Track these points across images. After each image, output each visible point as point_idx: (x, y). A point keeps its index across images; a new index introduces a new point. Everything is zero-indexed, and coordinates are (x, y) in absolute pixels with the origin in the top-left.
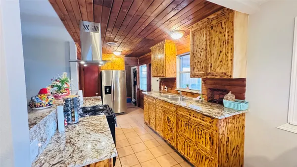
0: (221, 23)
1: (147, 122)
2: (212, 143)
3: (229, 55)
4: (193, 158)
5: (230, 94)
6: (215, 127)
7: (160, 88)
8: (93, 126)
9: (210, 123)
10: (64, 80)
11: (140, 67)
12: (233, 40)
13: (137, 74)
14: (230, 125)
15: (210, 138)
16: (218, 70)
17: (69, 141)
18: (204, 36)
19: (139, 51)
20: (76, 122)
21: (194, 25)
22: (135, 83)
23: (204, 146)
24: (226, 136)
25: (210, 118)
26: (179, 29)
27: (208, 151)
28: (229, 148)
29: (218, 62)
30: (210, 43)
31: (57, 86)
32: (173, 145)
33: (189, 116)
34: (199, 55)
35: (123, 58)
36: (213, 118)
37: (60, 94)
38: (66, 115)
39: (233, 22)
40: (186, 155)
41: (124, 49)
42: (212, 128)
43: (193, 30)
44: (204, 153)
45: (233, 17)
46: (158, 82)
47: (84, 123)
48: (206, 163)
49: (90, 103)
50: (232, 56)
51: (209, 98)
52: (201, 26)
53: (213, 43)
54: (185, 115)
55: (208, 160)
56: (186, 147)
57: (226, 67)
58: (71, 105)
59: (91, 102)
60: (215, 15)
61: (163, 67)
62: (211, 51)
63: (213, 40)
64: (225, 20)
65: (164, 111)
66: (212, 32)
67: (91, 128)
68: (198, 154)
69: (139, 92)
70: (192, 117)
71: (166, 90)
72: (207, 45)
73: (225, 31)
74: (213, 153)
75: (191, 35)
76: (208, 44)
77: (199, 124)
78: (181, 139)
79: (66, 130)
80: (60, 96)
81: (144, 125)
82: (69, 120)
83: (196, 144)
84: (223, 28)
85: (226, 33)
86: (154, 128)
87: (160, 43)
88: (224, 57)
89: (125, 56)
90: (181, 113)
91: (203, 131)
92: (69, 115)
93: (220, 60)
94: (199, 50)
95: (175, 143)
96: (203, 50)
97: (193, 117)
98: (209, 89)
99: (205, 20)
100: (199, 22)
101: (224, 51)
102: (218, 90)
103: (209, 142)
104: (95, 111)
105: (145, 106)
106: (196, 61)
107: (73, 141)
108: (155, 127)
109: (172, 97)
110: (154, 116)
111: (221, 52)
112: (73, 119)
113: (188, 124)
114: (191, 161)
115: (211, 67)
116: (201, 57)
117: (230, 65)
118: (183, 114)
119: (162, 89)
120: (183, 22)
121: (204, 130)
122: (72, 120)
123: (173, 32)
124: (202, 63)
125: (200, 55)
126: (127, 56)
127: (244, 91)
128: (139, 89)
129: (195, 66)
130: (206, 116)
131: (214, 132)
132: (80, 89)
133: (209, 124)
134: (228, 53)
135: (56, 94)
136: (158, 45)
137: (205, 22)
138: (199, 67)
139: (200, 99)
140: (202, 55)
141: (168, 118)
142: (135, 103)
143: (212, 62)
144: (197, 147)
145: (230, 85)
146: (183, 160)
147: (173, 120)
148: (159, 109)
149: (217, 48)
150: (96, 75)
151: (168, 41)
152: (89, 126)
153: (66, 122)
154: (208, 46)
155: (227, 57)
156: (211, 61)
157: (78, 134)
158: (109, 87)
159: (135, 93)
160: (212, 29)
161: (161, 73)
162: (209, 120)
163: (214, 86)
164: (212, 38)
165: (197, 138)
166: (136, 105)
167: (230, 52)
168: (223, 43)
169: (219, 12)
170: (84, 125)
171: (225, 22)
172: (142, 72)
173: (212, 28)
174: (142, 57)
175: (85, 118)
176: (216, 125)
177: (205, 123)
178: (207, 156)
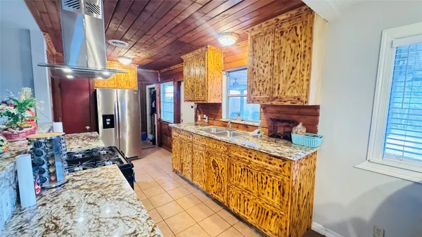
0: (296, 28)
1: (178, 169)
2: (283, 194)
3: (305, 73)
4: (253, 216)
5: (300, 126)
6: (287, 172)
7: (196, 118)
8: (98, 188)
9: (280, 166)
10: (25, 103)
11: (162, 85)
12: (310, 53)
13: (157, 98)
14: (303, 167)
15: (279, 187)
16: (288, 93)
17: (51, 226)
18: (269, 44)
19: (164, 60)
20: (59, 184)
21: (256, 27)
22: (154, 111)
23: (269, 198)
24: (299, 182)
25: (281, 160)
26: (231, 30)
27: (275, 205)
28: (301, 197)
29: (289, 82)
30: (278, 55)
31: (9, 114)
32: (221, 199)
33: (249, 158)
34: (261, 71)
35: (135, 70)
36: (284, 160)
37: (16, 131)
38: (37, 171)
39: (312, 28)
40: (241, 213)
41: (138, 55)
42: (283, 173)
43: (253, 34)
44: (269, 208)
45: (312, 21)
46: (193, 110)
47: (78, 183)
48: (273, 220)
49: (78, 144)
50: (309, 75)
51: (270, 132)
52: (265, 29)
53: (283, 55)
54: (242, 156)
55: (275, 217)
56: (242, 202)
57: (299, 90)
58: (47, 151)
59: (80, 142)
60: (287, 15)
61: (203, 86)
62: (279, 67)
63: (283, 51)
64: (301, 25)
65: (208, 153)
66: (282, 39)
67: (95, 192)
68: (261, 210)
69: (161, 123)
70: (252, 160)
71: (206, 121)
72: (274, 57)
73: (301, 39)
74: (284, 207)
75: (249, 42)
76: (276, 56)
77: (264, 169)
78: (234, 191)
79: (40, 202)
80: (18, 135)
81: (173, 174)
82: (43, 181)
83: (259, 196)
84: (297, 35)
85: (302, 43)
86: (189, 177)
87: (200, 50)
88: (298, 77)
89: (138, 67)
90: (236, 154)
91: (269, 179)
92: (44, 172)
93: (292, 79)
94: (262, 65)
95: (225, 197)
96: (267, 65)
97: (255, 159)
98: (271, 119)
99: (273, 20)
100: (263, 23)
101: (298, 67)
102: (283, 121)
103: (278, 193)
104: (92, 159)
105: (174, 146)
106: (257, 80)
107: (62, 225)
108: (192, 176)
109: (217, 131)
110: (189, 159)
111: (293, 68)
112: (53, 178)
113: (246, 170)
114: (250, 220)
115: (279, 88)
116: (264, 75)
117: (305, 87)
118: (239, 155)
119: (199, 119)
120: (242, 19)
121: (271, 176)
122: (50, 181)
123: (221, 34)
124: (265, 83)
125: (264, 71)
126: (142, 66)
127: (317, 122)
128: (159, 120)
129: (254, 87)
130: (275, 156)
131: (286, 179)
132: (56, 120)
133: (279, 168)
134: (303, 70)
135: (6, 130)
136: (196, 52)
137: (272, 24)
138: (261, 88)
139: (259, 133)
140: (266, 71)
141: (214, 161)
142: (153, 141)
143: (281, 83)
144: (260, 200)
145: (299, 114)
146: (237, 221)
147: (222, 165)
148: (199, 149)
149: (288, 63)
150: (87, 96)
151: (213, 48)
152: (90, 190)
153: (37, 187)
154: (276, 59)
155: (303, 76)
156: (279, 81)
157: (70, 209)
158: (112, 117)
159: (153, 126)
160: (282, 35)
161: (201, 95)
162: (278, 162)
163: (278, 115)
164: (281, 48)
165: (260, 189)
166: (154, 143)
167: (306, 69)
168: (298, 55)
169: (294, 12)
170: (78, 187)
171: (301, 27)
172: (164, 93)
173: (282, 33)
174: (165, 70)
175: (78, 173)
176: (289, 169)
177: (273, 167)
178: (275, 211)
